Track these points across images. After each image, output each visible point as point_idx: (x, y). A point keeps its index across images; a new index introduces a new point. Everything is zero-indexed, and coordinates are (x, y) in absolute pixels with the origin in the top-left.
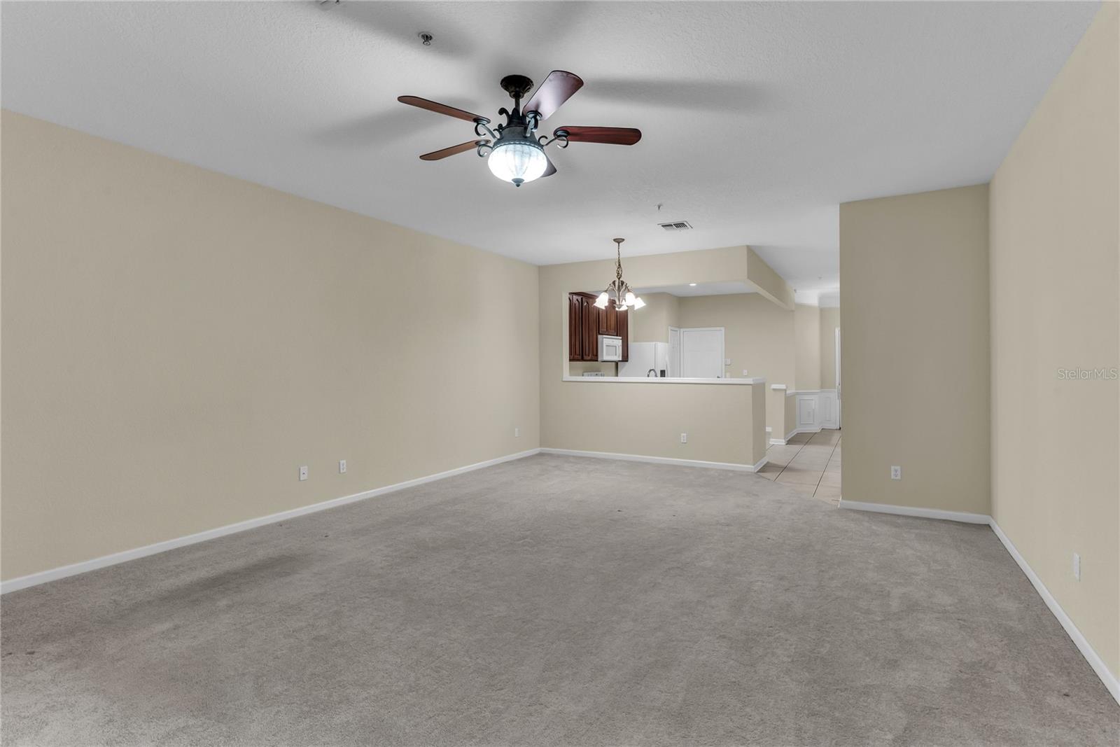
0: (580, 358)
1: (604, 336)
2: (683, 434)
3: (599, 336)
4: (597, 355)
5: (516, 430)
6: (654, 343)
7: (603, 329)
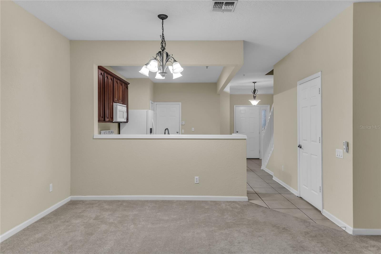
0: (103, 119)
1: (118, 104)
2: (196, 177)
3: (114, 104)
4: (112, 118)
5: (51, 185)
6: (146, 110)
7: (116, 99)
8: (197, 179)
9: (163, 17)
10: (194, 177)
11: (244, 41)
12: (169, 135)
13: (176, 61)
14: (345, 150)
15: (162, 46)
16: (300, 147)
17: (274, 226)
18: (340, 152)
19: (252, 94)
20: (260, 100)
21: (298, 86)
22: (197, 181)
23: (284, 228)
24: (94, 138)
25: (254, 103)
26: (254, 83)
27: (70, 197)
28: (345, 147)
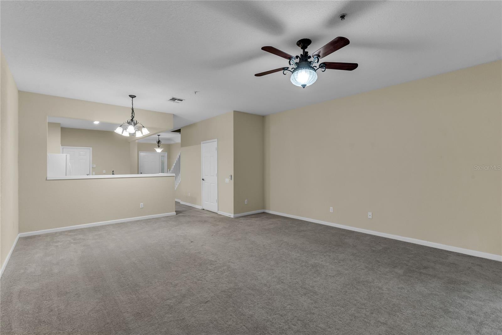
8: (142, 205)
9: (133, 97)
10: (140, 204)
11: (173, 114)
12: (113, 175)
13: (144, 127)
14: (230, 179)
15: (132, 115)
16: (203, 180)
17: (199, 221)
18: (227, 180)
19: (156, 143)
20: (163, 149)
21: (202, 144)
22: (142, 207)
23: (204, 221)
24: (47, 179)
25: (159, 150)
26: (159, 135)
27: (19, 234)
28: (230, 177)
